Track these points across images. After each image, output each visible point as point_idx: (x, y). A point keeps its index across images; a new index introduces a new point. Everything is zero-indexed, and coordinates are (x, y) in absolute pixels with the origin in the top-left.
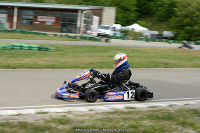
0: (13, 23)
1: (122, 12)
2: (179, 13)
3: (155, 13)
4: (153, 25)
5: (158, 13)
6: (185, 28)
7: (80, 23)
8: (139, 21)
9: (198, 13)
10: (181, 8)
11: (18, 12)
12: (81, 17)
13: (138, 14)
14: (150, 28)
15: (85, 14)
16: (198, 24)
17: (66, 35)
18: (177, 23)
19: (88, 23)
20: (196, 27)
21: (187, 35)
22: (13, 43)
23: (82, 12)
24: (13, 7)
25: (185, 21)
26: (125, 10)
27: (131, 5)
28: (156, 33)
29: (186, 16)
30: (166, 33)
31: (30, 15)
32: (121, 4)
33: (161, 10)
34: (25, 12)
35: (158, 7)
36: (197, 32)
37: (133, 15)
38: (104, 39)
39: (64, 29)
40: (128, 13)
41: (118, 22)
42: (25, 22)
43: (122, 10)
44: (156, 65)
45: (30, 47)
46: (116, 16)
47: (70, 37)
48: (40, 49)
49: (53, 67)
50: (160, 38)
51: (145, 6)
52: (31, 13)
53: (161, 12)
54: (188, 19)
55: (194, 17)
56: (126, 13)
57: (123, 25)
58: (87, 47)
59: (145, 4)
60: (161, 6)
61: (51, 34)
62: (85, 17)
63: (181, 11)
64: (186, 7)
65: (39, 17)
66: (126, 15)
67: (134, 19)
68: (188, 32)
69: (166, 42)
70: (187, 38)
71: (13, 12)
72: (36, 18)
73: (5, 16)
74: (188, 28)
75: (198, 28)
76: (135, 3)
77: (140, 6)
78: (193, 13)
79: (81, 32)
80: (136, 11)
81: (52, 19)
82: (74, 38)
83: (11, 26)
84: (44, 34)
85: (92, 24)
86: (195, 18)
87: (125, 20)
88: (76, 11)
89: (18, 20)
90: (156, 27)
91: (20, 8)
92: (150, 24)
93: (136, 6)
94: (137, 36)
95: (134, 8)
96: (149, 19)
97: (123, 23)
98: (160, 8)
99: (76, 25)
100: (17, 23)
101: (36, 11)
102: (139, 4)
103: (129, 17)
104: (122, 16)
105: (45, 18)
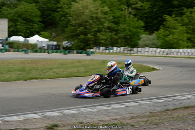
1: (25, 24)
2: (73, 22)
3: (59, 23)
4: (57, 35)
5: (61, 23)
6: (79, 37)
8: (42, 33)
9: (91, 22)
16: (92, 32)
18: (72, 32)
20: (89, 36)
21: (82, 44)
25: (79, 30)
26: (28, 22)
28: (55, 43)
29: (80, 25)
30: (65, 43)
32: (24, 16)
33: (63, 20)
36: (92, 40)
37: (36, 26)
40: (31, 24)
43: (25, 22)
53: (64, 22)
54: (81, 28)
55: (87, 25)
56: (29, 24)
64: (80, 16)
66: (29, 26)
67: (38, 30)
68: (82, 41)
70: (82, 47)
74: (82, 36)
76: (39, 13)
77: (44, 16)
78: (87, 22)
80: (40, 22)
86: (88, 27)
87: (28, 31)
92: (54, 35)
93: (39, 17)
95: (38, 19)
96: (53, 30)
98: (63, 18)
103: (33, 28)
104: (26, 27)
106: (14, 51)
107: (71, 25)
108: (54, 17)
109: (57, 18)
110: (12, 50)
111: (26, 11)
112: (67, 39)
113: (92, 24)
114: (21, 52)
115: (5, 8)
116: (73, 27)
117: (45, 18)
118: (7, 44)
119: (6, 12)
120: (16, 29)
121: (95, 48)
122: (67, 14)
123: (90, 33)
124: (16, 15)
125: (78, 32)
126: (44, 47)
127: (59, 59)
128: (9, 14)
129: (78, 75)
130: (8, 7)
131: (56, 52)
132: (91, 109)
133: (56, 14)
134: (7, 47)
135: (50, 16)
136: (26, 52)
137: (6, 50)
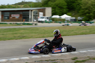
1: (59, 9)
2: (83, 8)
4: (75, 14)
5: (77, 8)
8: (68, 13)
9: (92, 7)
10: (84, 5)
11: (2, 13)
12: (31, 13)
13: (68, 9)
14: (72, 16)
15: (34, 12)
17: (16, 23)
18: (82, 12)
20: (91, 14)
21: (88, 18)
23: (31, 11)
25: (86, 11)
26: (61, 8)
27: (64, 6)
28: (74, 18)
29: (86, 9)
30: (79, 18)
32: (59, 5)
33: (78, 7)
34: (5, 13)
35: (77, 5)
37: (65, 10)
40: (63, 9)
41: (58, 14)
42: (6, 18)
43: (59, 8)
51: (71, 6)
52: (8, 13)
53: (78, 8)
54: (87, 10)
56: (61, 9)
59: (71, 4)
60: (78, 5)
62: (34, 13)
64: (86, 5)
65: (12, 15)
67: (66, 12)
68: (87, 17)
70: (87, 19)
72: (10, 15)
74: (87, 14)
75: (93, 14)
76: (66, 4)
77: (69, 5)
78: (90, 7)
79: (32, 21)
80: (67, 8)
81: (18, 15)
85: (39, 16)
86: (90, 10)
87: (61, 13)
89: (2, 17)
92: (73, 14)
93: (66, 6)
96: (73, 12)
98: (78, 6)
100: (2, 19)
103: (63, 11)
104: (60, 11)
105: (15, 15)
106: (55, 23)
107: (82, 9)
108: (73, 5)
109: (75, 6)
110: (54, 22)
111: (60, 3)
112: (80, 16)
113: (92, 8)
114: (58, 23)
115: (50, 2)
116: (83, 10)
117: (69, 6)
118: (51, 19)
119: (50, 4)
120: (56, 12)
121: (94, 20)
122: (80, 4)
123: (91, 12)
124: (55, 5)
125: (86, 12)
126: (69, 20)
127: (76, 26)
128: (52, 5)
129: (86, 34)
130: (51, 2)
131: (75, 23)
132: (93, 50)
133: (75, 4)
134: (51, 20)
136: (60, 23)
137: (51, 22)
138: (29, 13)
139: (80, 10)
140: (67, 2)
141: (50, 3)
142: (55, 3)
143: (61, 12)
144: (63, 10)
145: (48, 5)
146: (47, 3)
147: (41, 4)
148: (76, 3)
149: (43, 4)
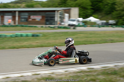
0: (15, 21)
1: (83, 10)
2: (118, 9)
3: (103, 10)
5: (105, 9)
6: (123, 18)
7: (57, 19)
8: (94, 15)
10: (119, 5)
11: (19, 14)
12: (57, 15)
13: (93, 11)
14: (101, 19)
15: (60, 13)
17: (49, 26)
18: (117, 15)
19: (62, 18)
22: (17, 33)
23: (58, 12)
24: (15, 11)
25: (122, 13)
26: (84, 9)
27: (88, 6)
31: (26, 15)
32: (82, 5)
35: (104, 6)
37: (89, 11)
38: (72, 28)
39: (48, 23)
41: (81, 16)
42: (23, 20)
43: (82, 9)
44: (105, 42)
45: (27, 35)
46: (79, 13)
47: (51, 27)
48: (33, 36)
49: (42, 46)
50: (107, 24)
51: (97, 6)
53: (107, 9)
56: (85, 11)
57: (84, 18)
58: (62, 33)
59: (97, 4)
61: (39, 26)
62: (60, 15)
63: (119, 7)
64: (122, 5)
65: (32, 16)
66: (85, 12)
67: (90, 14)
69: (111, 27)
71: (15, 14)
72: (29, 17)
73: (10, 17)
76: (90, 4)
79: (58, 24)
80: (92, 9)
81: (39, 17)
82: (54, 28)
83: (15, 23)
84: (35, 27)
85: (64, 19)
88: (54, 11)
89: (19, 19)
90: (105, 18)
91: (20, 12)
92: (100, 17)
94: (93, 24)
95: (90, 7)
96: (100, 13)
97: (84, 17)
98: (106, 6)
99: (54, 20)
101: (30, 13)
102: (93, 5)
104: (83, 12)
105: (35, 17)
107: (116, 10)
108: (99, 5)
109: (102, 6)
122: (109, 4)
126: (99, 24)
133: (101, 4)
135: (97, 5)
138: (55, 14)
139: (113, 12)
140: (91, 2)
141: (70, 2)
142: (77, 2)
143: (84, 14)
144: (86, 11)
145: (66, 4)
146: (64, 2)
147: (57, 4)
148: (103, 2)
149: (60, 3)
